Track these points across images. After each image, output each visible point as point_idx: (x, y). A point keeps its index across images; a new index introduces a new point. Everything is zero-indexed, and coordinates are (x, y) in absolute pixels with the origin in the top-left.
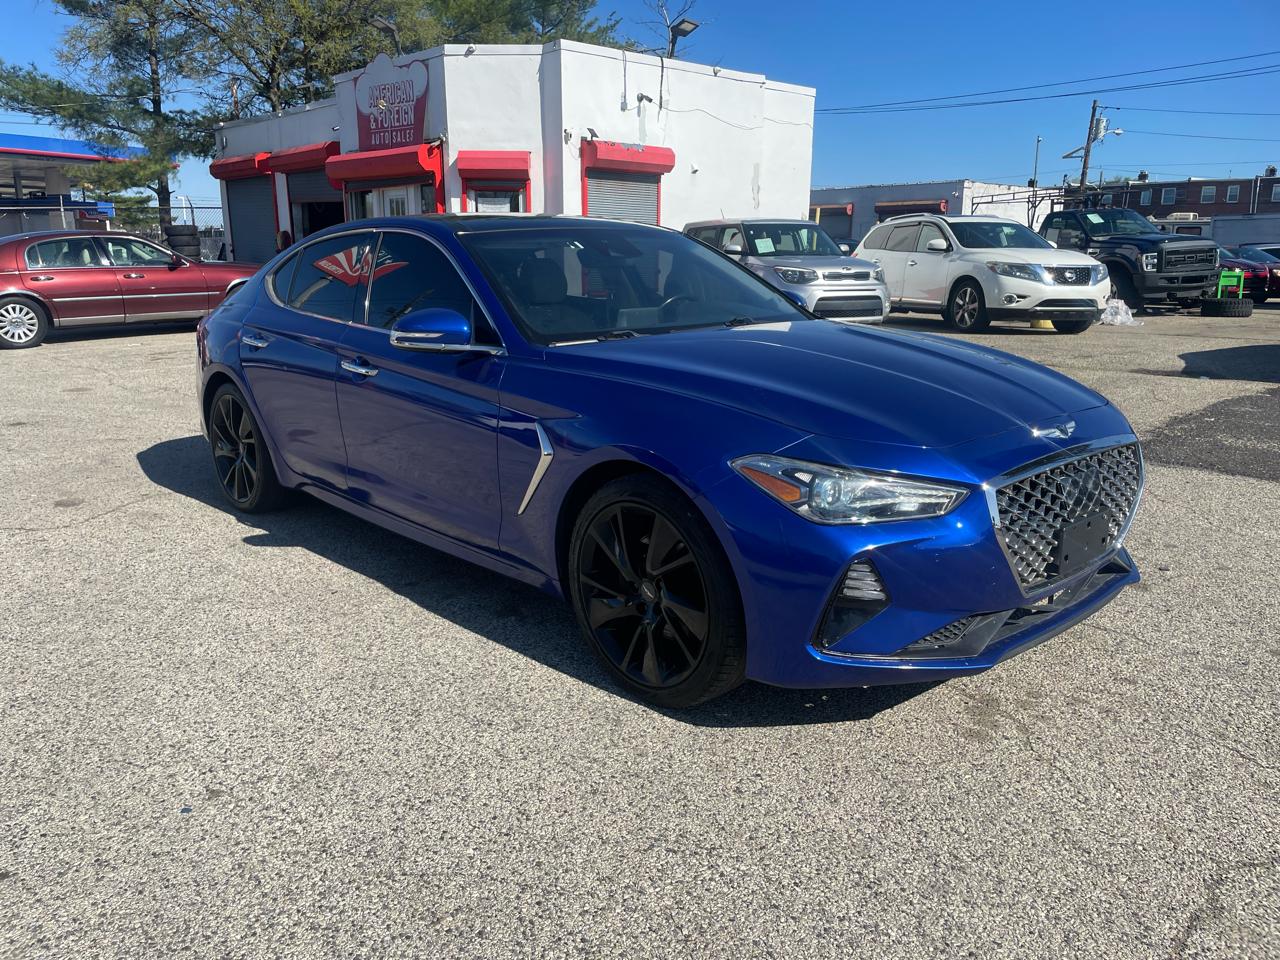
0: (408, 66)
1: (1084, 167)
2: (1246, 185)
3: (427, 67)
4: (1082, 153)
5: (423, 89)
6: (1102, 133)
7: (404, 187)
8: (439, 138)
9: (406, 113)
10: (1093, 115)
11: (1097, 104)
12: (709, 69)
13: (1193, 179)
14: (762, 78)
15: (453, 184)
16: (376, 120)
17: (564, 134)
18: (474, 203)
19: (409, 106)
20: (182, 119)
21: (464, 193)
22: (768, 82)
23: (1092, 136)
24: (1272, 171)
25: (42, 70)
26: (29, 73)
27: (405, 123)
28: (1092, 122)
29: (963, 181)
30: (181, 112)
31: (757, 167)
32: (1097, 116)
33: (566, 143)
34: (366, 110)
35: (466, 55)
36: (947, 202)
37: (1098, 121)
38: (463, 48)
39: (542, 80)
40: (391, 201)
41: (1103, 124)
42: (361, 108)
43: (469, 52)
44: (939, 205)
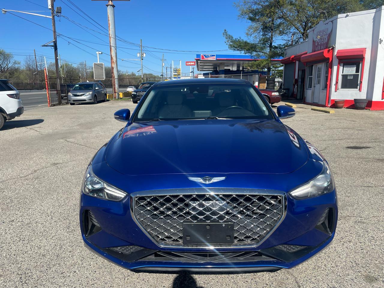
0: (327, 23)
3: (333, 23)
5: (331, 31)
7: (321, 63)
8: (332, 46)
9: (325, 39)
15: (336, 61)
16: (317, 42)
17: (379, 40)
18: (342, 67)
19: (326, 37)
20: (280, 47)
21: (338, 64)
25: (242, 38)
26: (239, 40)
27: (325, 42)
30: (280, 45)
33: (380, 43)
34: (315, 40)
35: (346, 17)
38: (345, 15)
39: (374, 22)
40: (318, 68)
42: (314, 39)
43: (347, 16)
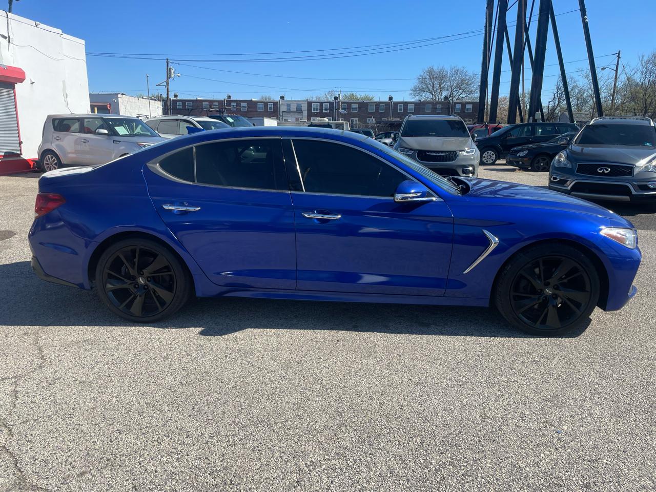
1: (167, 91)
2: (220, 102)
4: (165, 84)
6: (173, 75)
10: (168, 66)
11: (169, 61)
12: (33, 23)
13: (198, 99)
14: (60, 31)
22: (64, 34)
23: (169, 76)
24: (229, 97)
28: (167, 69)
29: (118, 94)
31: (64, 82)
32: (169, 67)
36: (110, 104)
37: (170, 69)
41: (173, 71)
44: (107, 106)
